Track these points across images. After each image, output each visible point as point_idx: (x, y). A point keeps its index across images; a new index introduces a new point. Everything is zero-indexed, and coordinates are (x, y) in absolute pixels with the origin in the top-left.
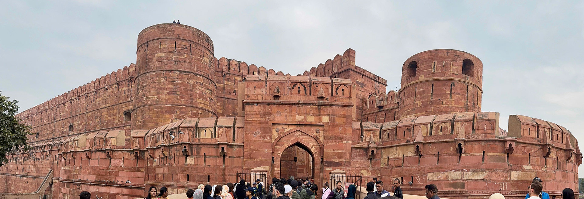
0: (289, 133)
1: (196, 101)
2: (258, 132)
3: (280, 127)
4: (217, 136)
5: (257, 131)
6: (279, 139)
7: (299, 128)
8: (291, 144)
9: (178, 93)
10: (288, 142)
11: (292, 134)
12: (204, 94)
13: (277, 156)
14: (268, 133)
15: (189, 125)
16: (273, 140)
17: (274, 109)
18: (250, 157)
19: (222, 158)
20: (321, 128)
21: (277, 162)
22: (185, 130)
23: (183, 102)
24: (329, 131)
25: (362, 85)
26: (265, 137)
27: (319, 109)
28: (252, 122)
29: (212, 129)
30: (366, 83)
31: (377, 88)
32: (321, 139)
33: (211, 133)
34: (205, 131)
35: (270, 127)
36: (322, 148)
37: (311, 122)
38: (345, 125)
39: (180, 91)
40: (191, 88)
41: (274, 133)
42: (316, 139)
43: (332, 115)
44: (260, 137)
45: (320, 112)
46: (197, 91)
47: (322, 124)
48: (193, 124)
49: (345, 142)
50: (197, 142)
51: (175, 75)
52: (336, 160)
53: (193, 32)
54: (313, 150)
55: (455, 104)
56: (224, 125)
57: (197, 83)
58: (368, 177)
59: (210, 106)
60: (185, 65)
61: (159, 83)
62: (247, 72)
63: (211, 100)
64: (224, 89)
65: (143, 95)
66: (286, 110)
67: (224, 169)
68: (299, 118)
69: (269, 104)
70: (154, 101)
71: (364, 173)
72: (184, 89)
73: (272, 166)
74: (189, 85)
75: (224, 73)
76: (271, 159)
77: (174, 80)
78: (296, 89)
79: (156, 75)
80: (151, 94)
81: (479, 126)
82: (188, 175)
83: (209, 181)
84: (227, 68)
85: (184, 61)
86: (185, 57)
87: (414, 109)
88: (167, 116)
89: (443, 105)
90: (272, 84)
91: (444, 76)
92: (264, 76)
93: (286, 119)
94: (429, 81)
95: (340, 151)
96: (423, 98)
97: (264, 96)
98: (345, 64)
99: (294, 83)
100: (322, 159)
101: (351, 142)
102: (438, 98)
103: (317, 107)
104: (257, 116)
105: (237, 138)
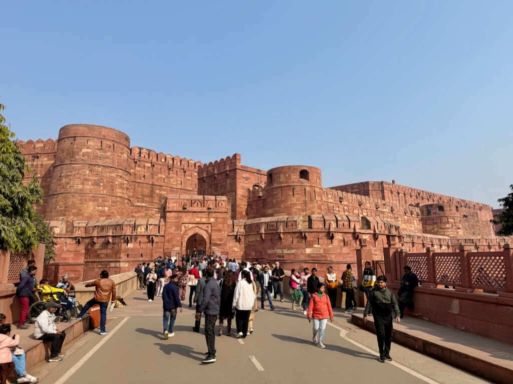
0: (192, 228)
1: (116, 191)
2: (174, 228)
3: (186, 225)
4: (148, 230)
6: (186, 231)
7: (197, 225)
9: (102, 184)
10: (191, 233)
12: (122, 185)
13: (185, 241)
14: (179, 229)
15: (129, 223)
16: (182, 232)
17: (184, 215)
18: (169, 242)
19: (152, 243)
20: (210, 225)
21: (184, 244)
22: (127, 226)
23: (105, 192)
24: (214, 226)
25: (247, 179)
26: (177, 230)
27: (209, 215)
28: (170, 222)
29: (145, 226)
30: (251, 177)
33: (144, 229)
34: (141, 227)
35: (180, 225)
36: (210, 236)
37: (204, 222)
38: (223, 223)
39: (103, 182)
40: (112, 180)
41: (183, 228)
42: (207, 231)
43: (216, 218)
44: (175, 231)
46: (117, 183)
47: (210, 223)
48: (133, 223)
49: (224, 232)
50: (135, 234)
51: (100, 169)
52: (219, 243)
53: (116, 134)
54: (205, 237)
55: (297, 201)
56: (153, 223)
57: (117, 176)
58: (237, 251)
59: (126, 194)
60: (108, 160)
61: (85, 175)
62: (156, 159)
63: (128, 189)
64: (135, 174)
65: (67, 183)
66: (190, 215)
67: (152, 250)
68: (198, 220)
69: (180, 212)
70: (78, 190)
71: (236, 249)
72: (106, 181)
73: (181, 247)
74: (111, 178)
75: (135, 160)
76: (181, 243)
77: (98, 173)
78: (196, 203)
79: (82, 167)
80: (76, 183)
81: (289, 224)
82: (128, 255)
83: (142, 257)
84: (138, 155)
85: (108, 158)
86: (109, 154)
87: (272, 206)
88: (91, 203)
89: (288, 203)
90: (182, 201)
91: (288, 183)
92: (178, 196)
93: (190, 221)
94: (279, 187)
95: (221, 237)
96: (277, 198)
97: (178, 207)
98: (233, 164)
99: (196, 200)
100: (210, 242)
101: (227, 232)
102: (285, 198)
103: (207, 213)
104: (173, 219)
105: (161, 231)
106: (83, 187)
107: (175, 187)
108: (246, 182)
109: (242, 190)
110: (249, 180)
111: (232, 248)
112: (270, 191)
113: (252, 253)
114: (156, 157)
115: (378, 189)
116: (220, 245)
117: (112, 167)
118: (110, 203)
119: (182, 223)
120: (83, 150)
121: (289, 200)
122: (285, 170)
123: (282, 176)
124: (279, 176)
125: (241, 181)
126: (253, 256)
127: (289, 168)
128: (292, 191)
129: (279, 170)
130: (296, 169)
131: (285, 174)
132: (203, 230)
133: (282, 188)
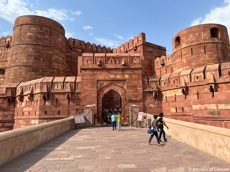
1: (53, 64)
3: (102, 82)
4: (65, 88)
5: (89, 84)
6: (101, 88)
7: (112, 82)
8: (108, 91)
9: (42, 59)
10: (106, 90)
11: (108, 85)
12: (58, 60)
13: (100, 98)
14: (95, 85)
15: (47, 81)
16: (98, 89)
18: (85, 99)
19: (68, 100)
20: (124, 82)
21: (101, 101)
22: (45, 84)
23: (44, 65)
24: (129, 83)
25: (151, 52)
26: (93, 87)
28: (86, 79)
29: (62, 84)
30: (153, 51)
31: (160, 53)
32: (125, 87)
33: (61, 86)
34: (58, 85)
35: (96, 82)
36: (126, 93)
37: (118, 79)
38: (138, 79)
39: (43, 58)
40: (50, 56)
41: (99, 85)
42: (122, 87)
43: (130, 74)
45: (123, 73)
46: (54, 58)
47: (125, 79)
48: (51, 81)
49: (139, 89)
50: (52, 92)
51: (40, 48)
52: (134, 99)
53: (52, 23)
54: (120, 94)
56: (69, 81)
57: (54, 53)
58: (155, 108)
59: (62, 67)
60: (47, 42)
61: (29, 52)
62: (85, 47)
63: (63, 64)
64: (71, 57)
65: (16, 59)
66: (104, 73)
67: (69, 107)
68: (112, 76)
69: (95, 69)
70: (24, 63)
71: (152, 105)
72: (45, 57)
74: (49, 54)
75: (71, 47)
76: (96, 100)
77: (39, 50)
78: (110, 61)
79: (27, 46)
80: (22, 58)
81: (224, 73)
82: (46, 112)
83: (59, 114)
84: (73, 44)
85: (46, 39)
86: (47, 37)
88: (33, 73)
89: (200, 60)
90: (96, 58)
91: (198, 42)
92: (92, 54)
93: (105, 77)
94: (189, 46)
95: (136, 94)
96: (187, 57)
97: (92, 65)
98: (140, 42)
99: (109, 58)
100: (126, 98)
101: (142, 88)
102: (197, 56)
103: (122, 70)
104: (89, 76)
105: (77, 89)
106: (28, 61)
108: (150, 55)
109: (147, 61)
110: (153, 54)
111: (148, 105)
113: (172, 109)
114: (85, 45)
117: (49, 47)
118: (48, 73)
119: (98, 80)
120: (27, 34)
121: (201, 58)
122: (193, 30)
123: (191, 36)
124: (188, 36)
125: (146, 54)
126: (174, 113)
127: (199, 27)
128: (204, 48)
129: (188, 31)
130: (206, 27)
131: (194, 33)
132: (117, 87)
133: (192, 47)
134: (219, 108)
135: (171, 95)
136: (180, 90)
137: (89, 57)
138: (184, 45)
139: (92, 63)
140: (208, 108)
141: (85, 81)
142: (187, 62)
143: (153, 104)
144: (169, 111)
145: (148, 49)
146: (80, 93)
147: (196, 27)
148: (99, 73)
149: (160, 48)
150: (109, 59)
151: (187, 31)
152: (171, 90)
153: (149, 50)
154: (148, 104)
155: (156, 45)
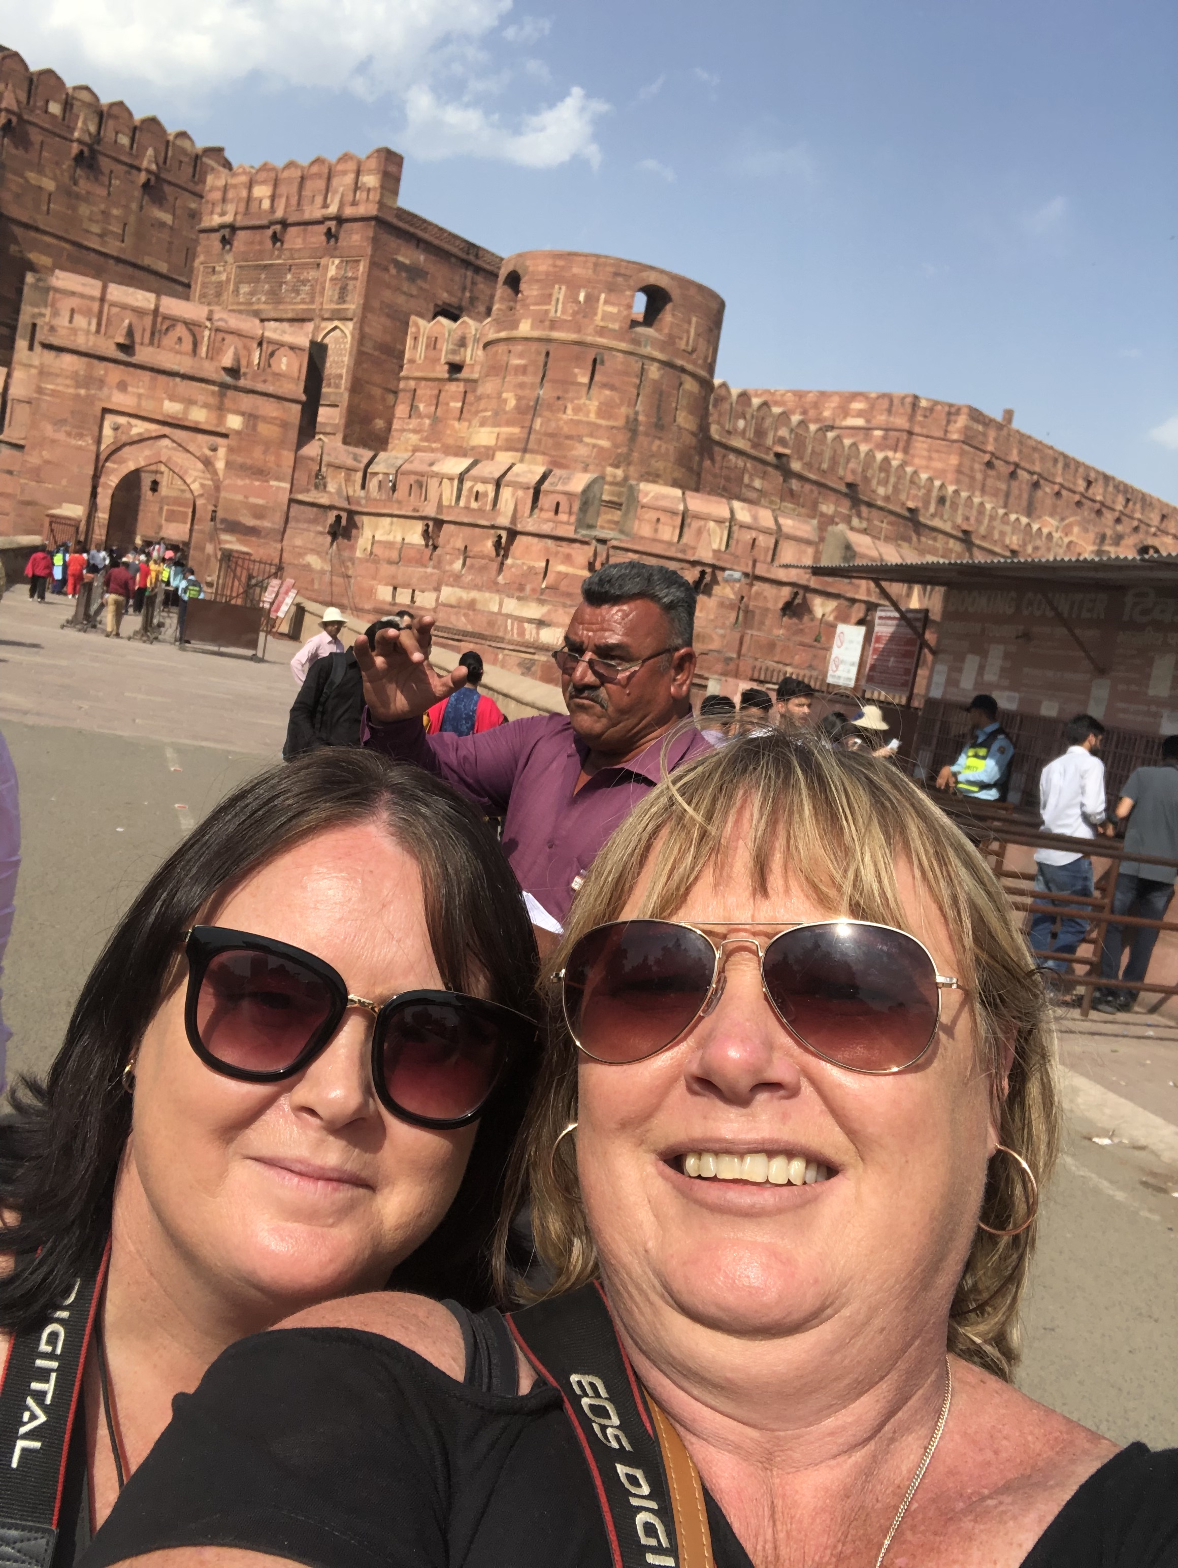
0: (141, 440)
2: (66, 423)
3: (122, 420)
5: (64, 418)
6: (117, 448)
7: (167, 430)
8: (144, 465)
10: (135, 460)
11: (149, 442)
13: (106, 486)
14: (90, 430)
16: (102, 448)
17: (111, 372)
18: (38, 475)
20: (220, 441)
21: (104, 500)
24: (239, 450)
26: (81, 436)
27: (222, 396)
28: (54, 393)
30: (430, 268)
31: (469, 286)
32: (220, 465)
35: (97, 416)
36: (217, 488)
37: (197, 422)
38: (282, 444)
41: (107, 431)
42: (208, 463)
43: (250, 415)
44: (69, 434)
45: (222, 403)
47: (224, 431)
49: (275, 484)
52: (250, 522)
54: (195, 487)
55: (600, 413)
58: (323, 572)
62: (22, 96)
66: (141, 383)
68: (171, 408)
69: (102, 359)
71: (314, 561)
73: (93, 507)
76: (89, 490)
78: (172, 336)
81: (546, 502)
87: (496, 414)
89: (565, 417)
90: (115, 310)
91: (579, 330)
92: (98, 284)
93: (139, 405)
94: (539, 340)
95: (261, 502)
96: (521, 386)
97: (92, 338)
98: (364, 195)
99: (173, 321)
100: (214, 512)
101: (288, 486)
102: (556, 395)
103: (216, 388)
104: (68, 382)
105: (10, 425)
107: (94, 244)
108: (406, 286)
109: (383, 319)
110: (426, 286)
111: (301, 555)
112: (501, 348)
114: (25, 85)
115: (940, 434)
116: (252, 531)
119: (105, 411)
121: (570, 406)
122: (575, 270)
123: (560, 293)
124: (547, 292)
125: (386, 277)
126: (384, 602)
127: (596, 265)
128: (590, 368)
129: (555, 266)
130: (624, 275)
131: (573, 286)
132: (189, 455)
133: (552, 348)
134: (504, 611)
135: (390, 538)
136: (419, 526)
137: (82, 296)
138: (525, 328)
139: (93, 327)
140: (479, 606)
141: (48, 398)
142: (517, 407)
143: (321, 557)
144: (371, 592)
145: (403, 249)
146: (20, 447)
147: (585, 262)
148: (115, 374)
149: (471, 258)
150: (167, 329)
151: (550, 262)
152: (395, 519)
153: (407, 256)
154: (302, 551)
155: (455, 237)
